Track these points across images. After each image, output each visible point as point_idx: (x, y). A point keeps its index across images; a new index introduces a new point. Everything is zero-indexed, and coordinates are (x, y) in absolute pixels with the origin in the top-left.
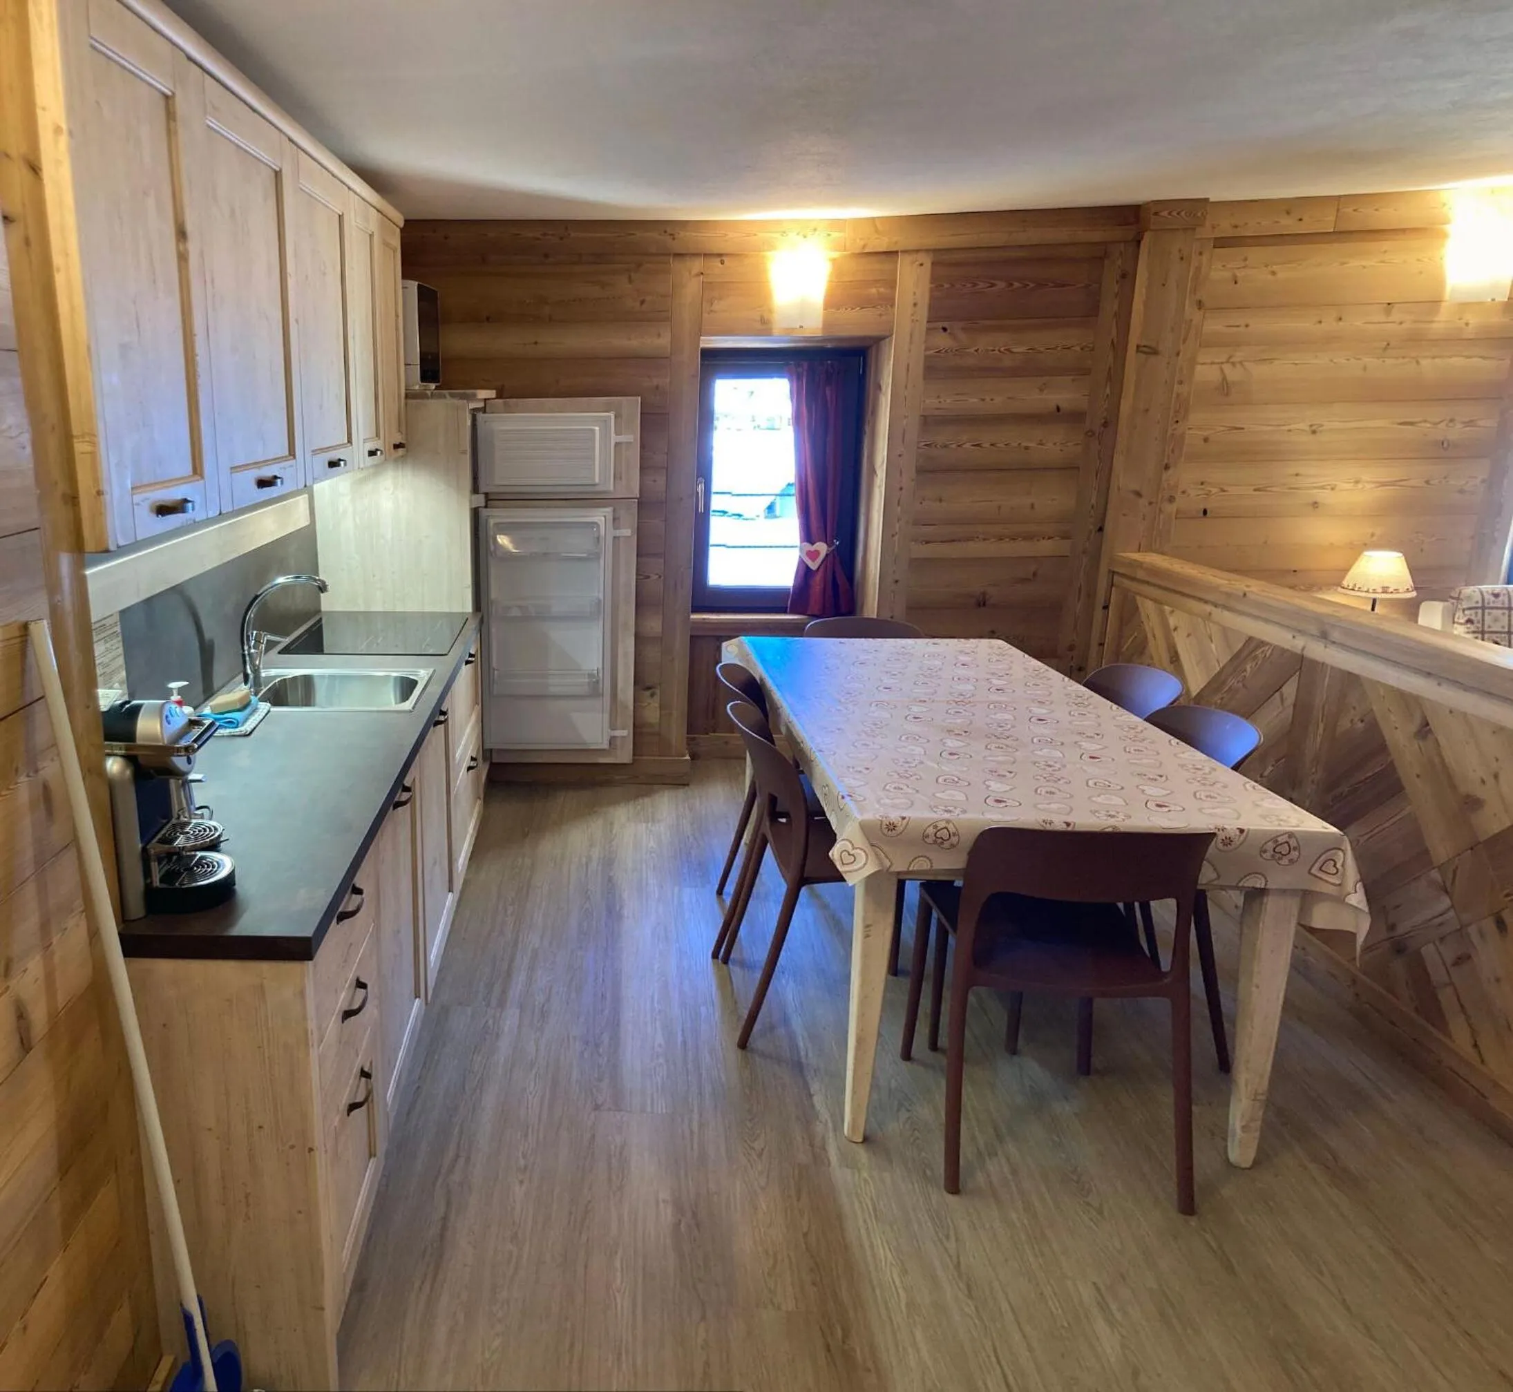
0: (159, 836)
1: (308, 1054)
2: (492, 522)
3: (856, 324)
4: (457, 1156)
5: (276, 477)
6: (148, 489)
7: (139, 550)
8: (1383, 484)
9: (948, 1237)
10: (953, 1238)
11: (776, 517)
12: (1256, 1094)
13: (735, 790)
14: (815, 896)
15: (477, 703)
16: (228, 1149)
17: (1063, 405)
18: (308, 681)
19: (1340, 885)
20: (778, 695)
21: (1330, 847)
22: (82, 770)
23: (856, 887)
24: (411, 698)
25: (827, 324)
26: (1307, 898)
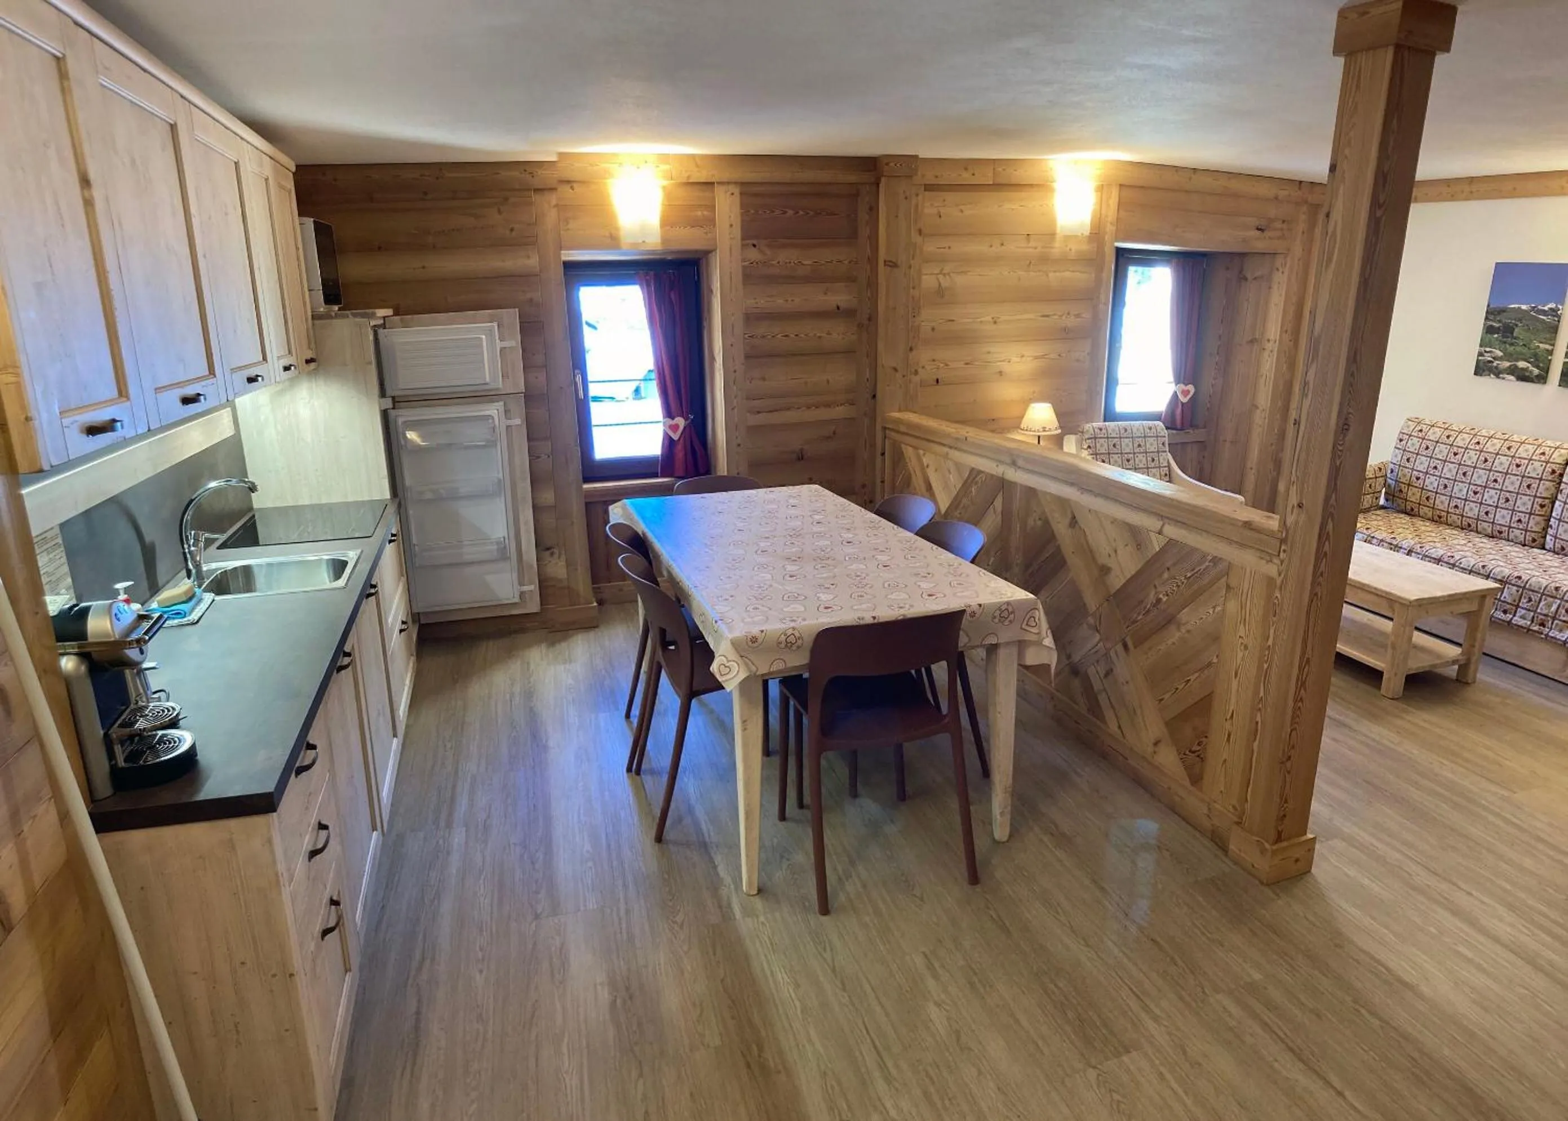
0: (119, 722)
1: (280, 893)
2: (400, 420)
3: (689, 240)
4: (423, 959)
5: (199, 395)
6: (76, 412)
7: (73, 467)
8: (1036, 358)
9: (825, 950)
10: (828, 949)
11: (641, 398)
12: (1006, 788)
13: (631, 628)
14: (702, 704)
15: (403, 576)
16: (214, 987)
17: (842, 305)
18: (247, 570)
19: (1038, 634)
20: (659, 545)
21: (1029, 609)
22: (36, 670)
23: (734, 692)
24: (344, 575)
25: (664, 240)
26: (1021, 645)
